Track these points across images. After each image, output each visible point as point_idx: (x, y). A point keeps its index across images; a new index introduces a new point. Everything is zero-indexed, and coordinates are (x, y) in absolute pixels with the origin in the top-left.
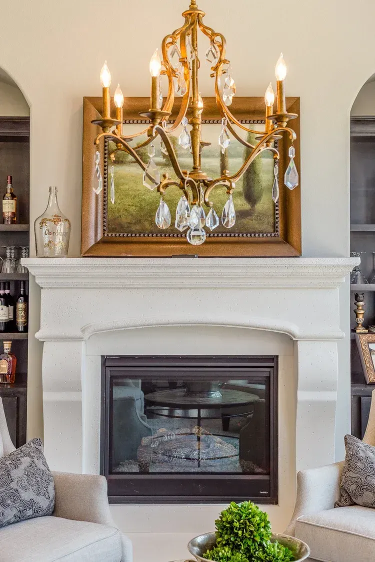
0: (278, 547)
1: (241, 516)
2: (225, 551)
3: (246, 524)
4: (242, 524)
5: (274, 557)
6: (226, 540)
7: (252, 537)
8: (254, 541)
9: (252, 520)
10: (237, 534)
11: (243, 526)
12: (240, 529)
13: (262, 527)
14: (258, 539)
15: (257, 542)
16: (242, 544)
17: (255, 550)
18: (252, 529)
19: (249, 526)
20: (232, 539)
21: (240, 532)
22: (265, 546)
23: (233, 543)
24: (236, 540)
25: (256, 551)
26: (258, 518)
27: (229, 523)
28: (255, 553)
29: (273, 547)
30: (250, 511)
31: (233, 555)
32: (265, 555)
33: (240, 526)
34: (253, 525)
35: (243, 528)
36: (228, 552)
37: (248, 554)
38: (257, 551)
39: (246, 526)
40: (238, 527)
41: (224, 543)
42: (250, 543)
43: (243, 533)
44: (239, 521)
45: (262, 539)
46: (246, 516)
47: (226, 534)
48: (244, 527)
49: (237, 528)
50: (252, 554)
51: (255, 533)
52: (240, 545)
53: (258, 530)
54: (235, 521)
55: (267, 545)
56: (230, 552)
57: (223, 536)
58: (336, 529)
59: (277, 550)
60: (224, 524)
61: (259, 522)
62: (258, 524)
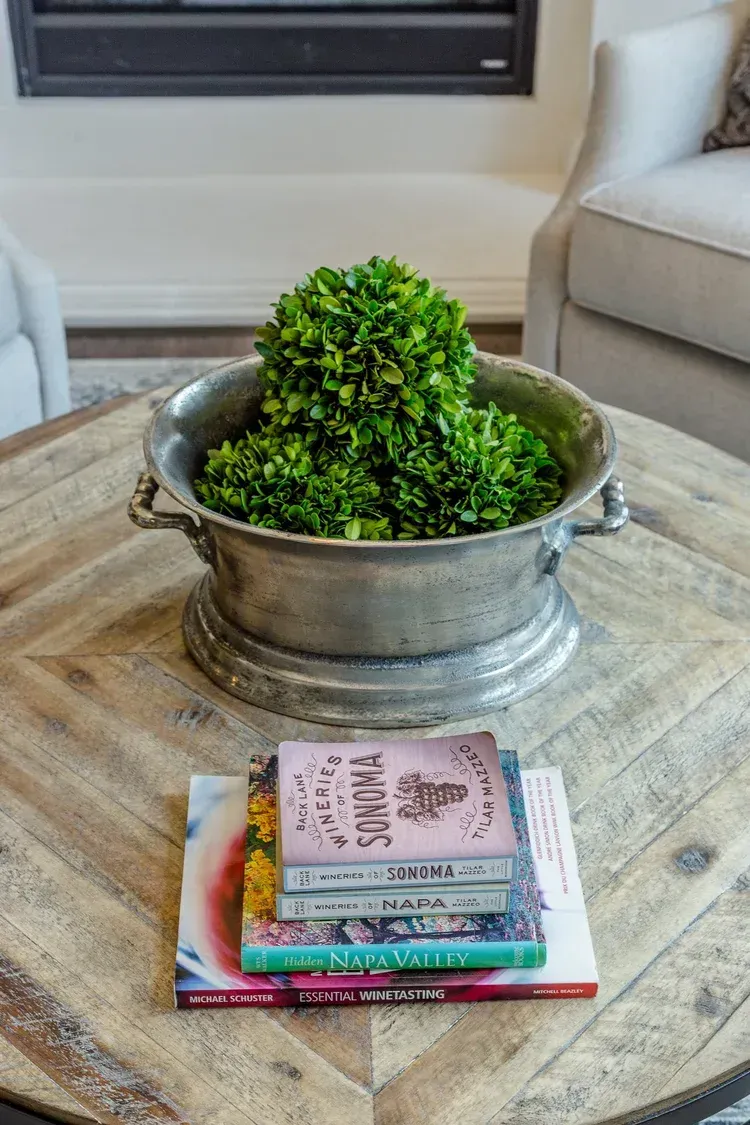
0: (494, 424)
1: (353, 331)
2: (286, 458)
3: (371, 358)
4: (356, 358)
5: (473, 477)
6: (294, 415)
7: (394, 404)
8: (401, 417)
9: (397, 343)
10: (332, 398)
11: (358, 368)
12: (345, 379)
13: (438, 367)
14: (417, 411)
15: (414, 422)
16: (354, 433)
17: (404, 448)
18: (394, 378)
19: (384, 366)
20: (316, 413)
21: (346, 392)
22: (445, 429)
23: (320, 426)
24: (329, 417)
25: (408, 450)
26: (418, 334)
27: (305, 352)
28: (403, 458)
29: (478, 430)
30: (392, 305)
31: (318, 470)
32: (442, 465)
33: (346, 366)
34: (397, 362)
35: (360, 376)
36: (298, 461)
37: (377, 461)
38: (410, 448)
39: (369, 369)
40: (340, 370)
41: (285, 422)
42: (386, 426)
43: (358, 392)
44: (344, 345)
45: (433, 408)
46: (374, 329)
47: (294, 388)
48: (363, 372)
49: (333, 374)
50: (392, 461)
51: (407, 393)
52: (348, 436)
53: (419, 379)
54: (329, 347)
55: (451, 425)
56: (306, 458)
57: (283, 395)
58: (705, 241)
59: (489, 439)
60: (287, 353)
61: (423, 349)
62: (420, 358)
